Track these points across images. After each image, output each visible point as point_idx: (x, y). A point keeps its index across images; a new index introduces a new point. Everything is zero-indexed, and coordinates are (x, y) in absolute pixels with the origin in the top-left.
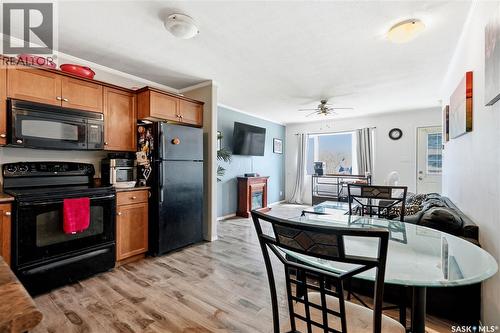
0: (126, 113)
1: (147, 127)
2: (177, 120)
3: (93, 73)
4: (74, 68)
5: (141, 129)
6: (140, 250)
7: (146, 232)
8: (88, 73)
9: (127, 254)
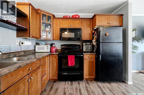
0: (89, 27)
1: (95, 30)
2: (108, 25)
3: (79, 16)
4: (74, 16)
5: (93, 31)
6: (92, 77)
7: (94, 71)
8: (78, 17)
9: (87, 77)
